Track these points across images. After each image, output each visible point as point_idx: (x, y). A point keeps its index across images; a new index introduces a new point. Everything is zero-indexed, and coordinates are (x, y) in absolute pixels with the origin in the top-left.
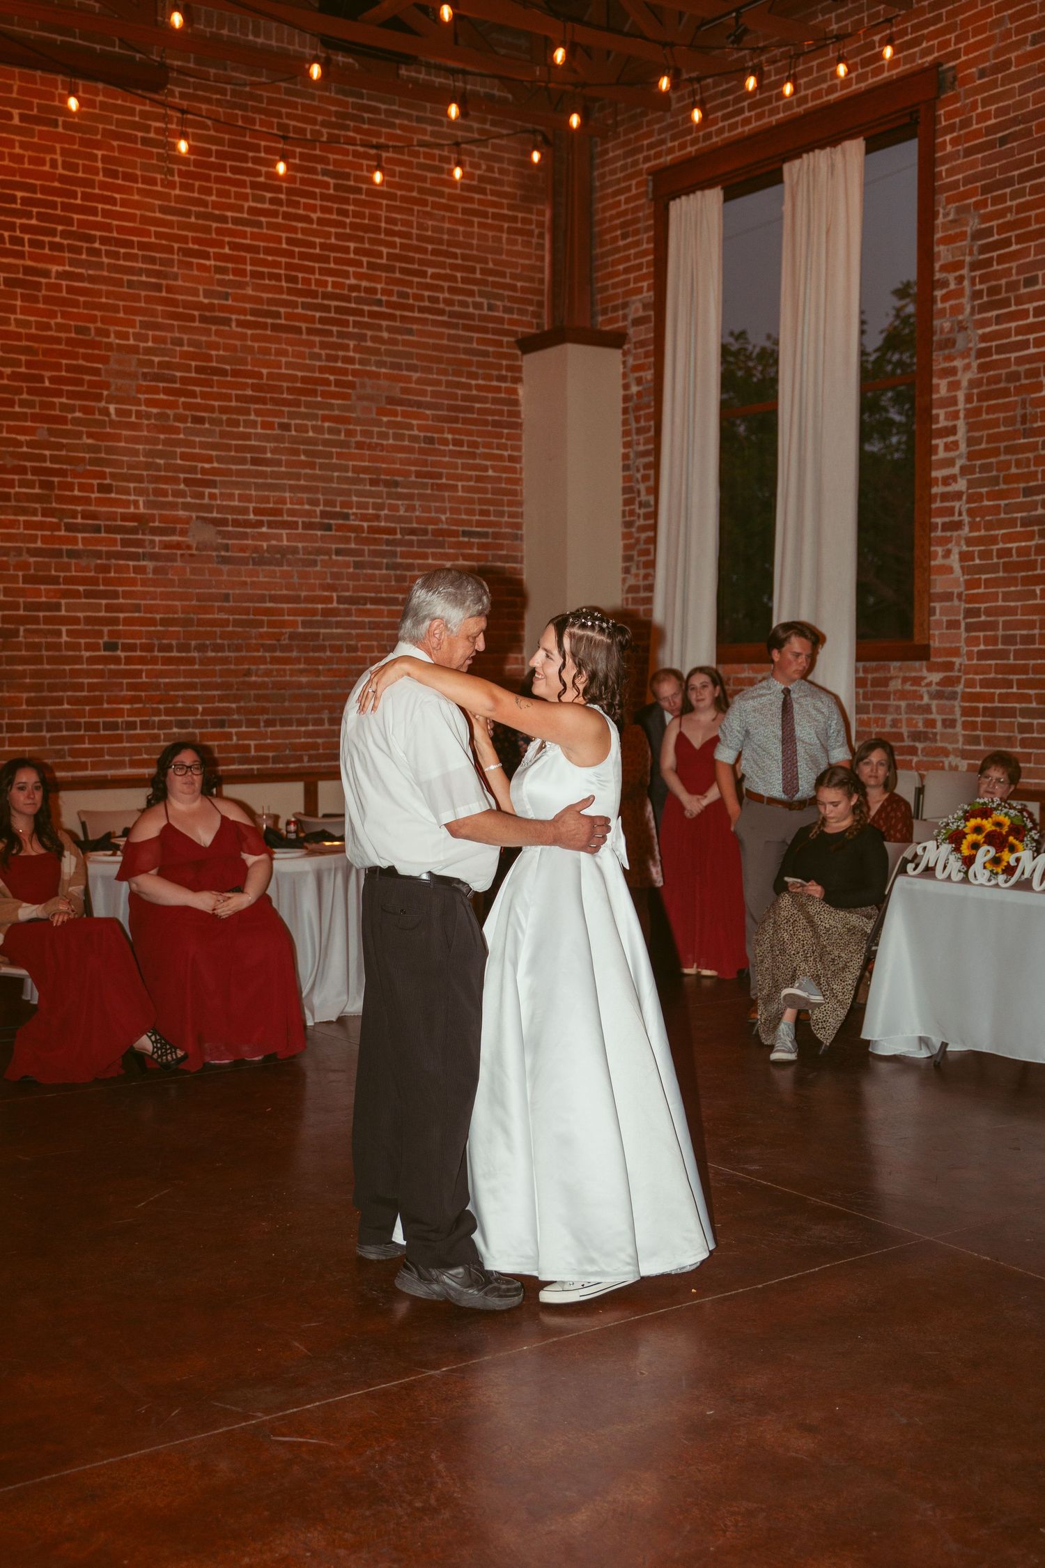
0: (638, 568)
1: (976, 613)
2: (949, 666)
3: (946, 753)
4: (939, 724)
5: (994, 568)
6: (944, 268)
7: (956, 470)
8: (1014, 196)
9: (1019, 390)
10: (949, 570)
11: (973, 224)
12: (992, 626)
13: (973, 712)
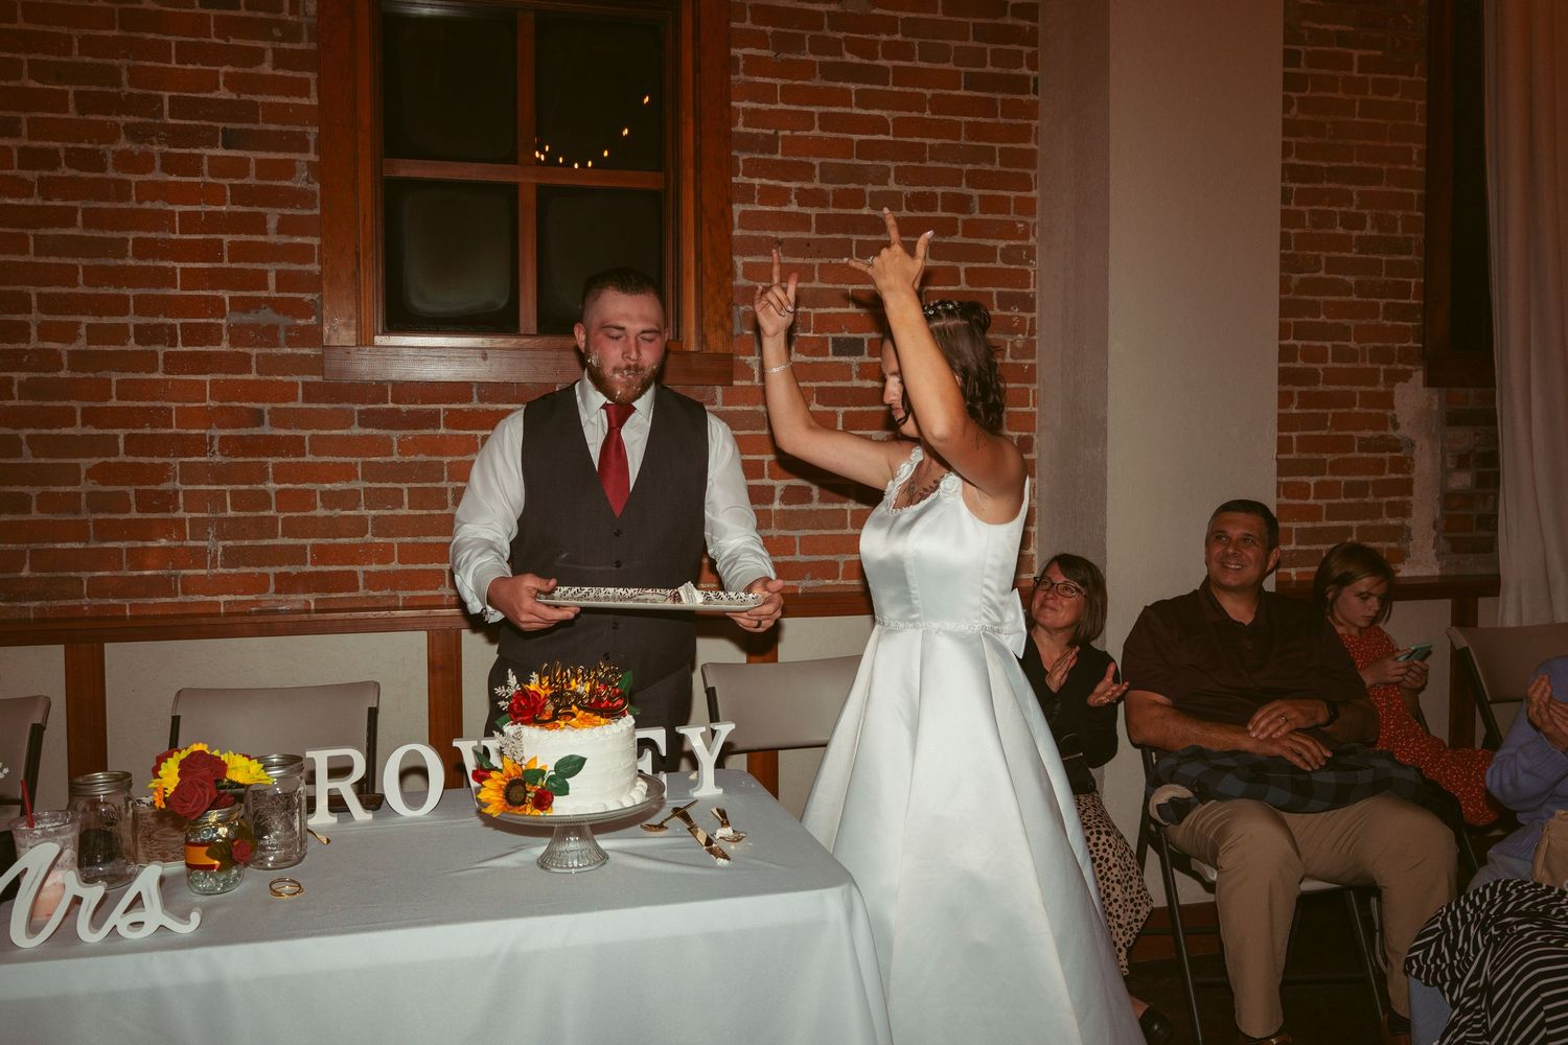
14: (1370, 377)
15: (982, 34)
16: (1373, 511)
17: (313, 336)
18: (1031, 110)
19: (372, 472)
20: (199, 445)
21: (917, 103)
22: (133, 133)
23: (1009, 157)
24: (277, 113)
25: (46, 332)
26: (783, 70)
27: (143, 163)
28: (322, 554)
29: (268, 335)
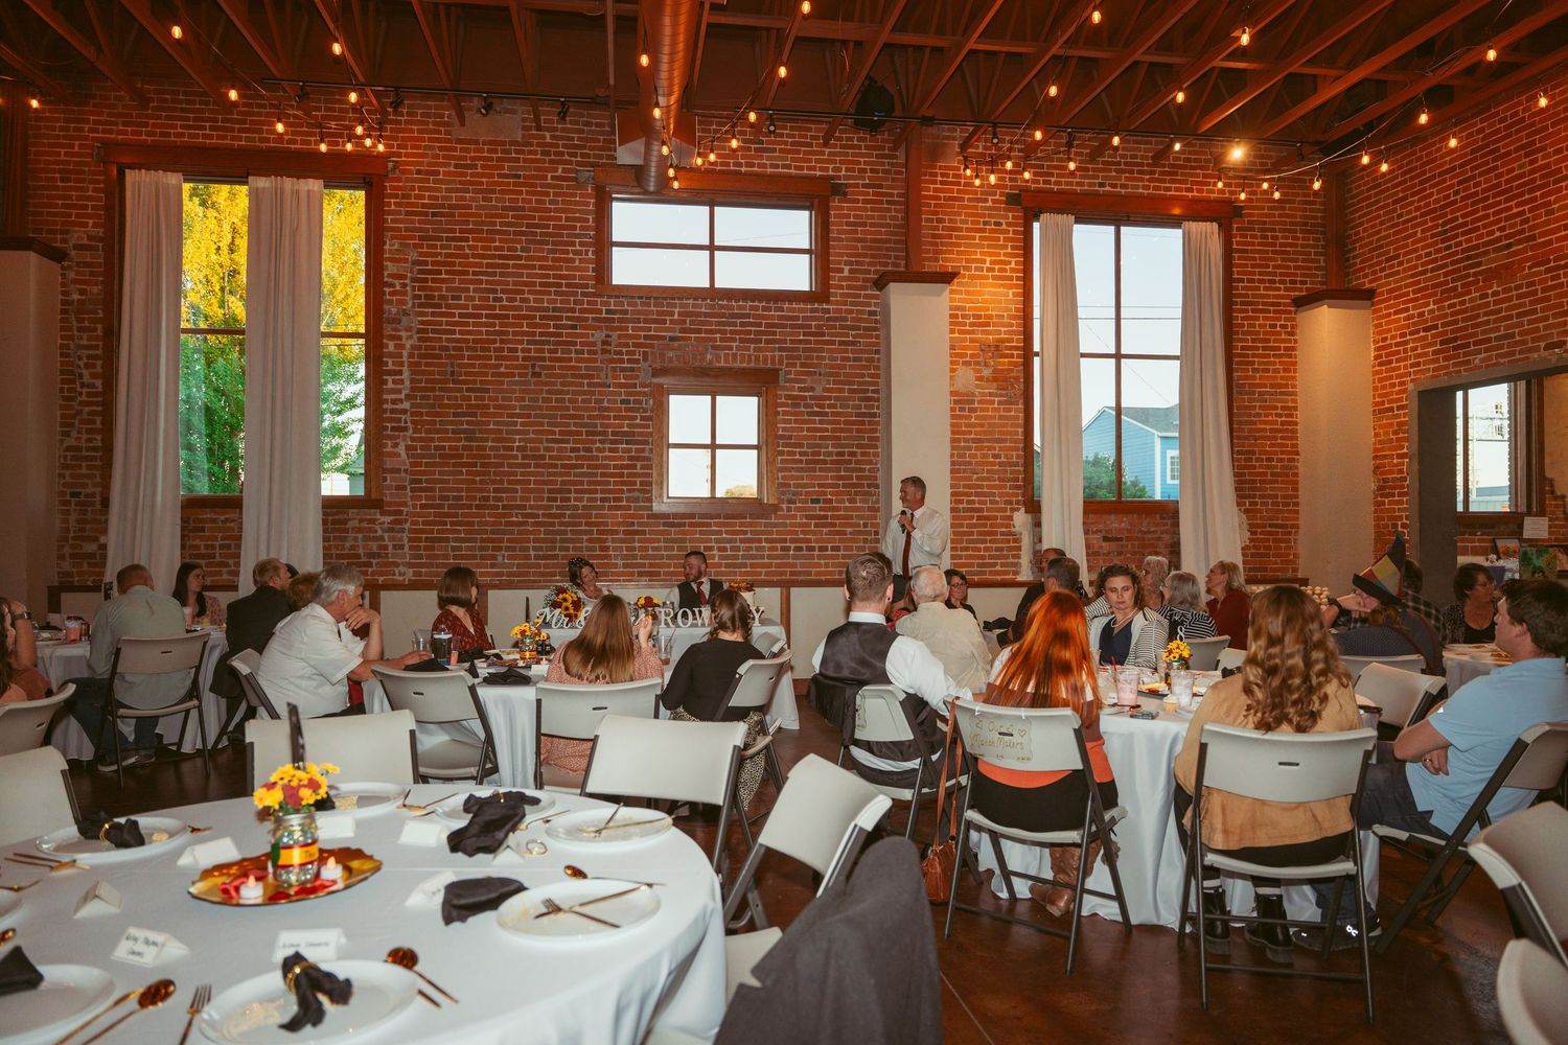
0: (79, 432)
1: (420, 481)
2: (400, 513)
3: (397, 565)
4: (390, 548)
5: (433, 456)
6: (389, 276)
7: (403, 396)
8: (442, 247)
9: (448, 357)
10: (399, 455)
11: (413, 255)
12: (432, 490)
13: (419, 540)
14: (1005, 510)
15: (860, 399)
16: (1007, 557)
17: (650, 500)
18: (878, 423)
19: (666, 541)
20: (616, 532)
21: (839, 422)
22: (601, 442)
23: (870, 439)
24: (640, 434)
25: (576, 499)
26: (795, 414)
27: (603, 450)
28: (651, 565)
29: (637, 499)
